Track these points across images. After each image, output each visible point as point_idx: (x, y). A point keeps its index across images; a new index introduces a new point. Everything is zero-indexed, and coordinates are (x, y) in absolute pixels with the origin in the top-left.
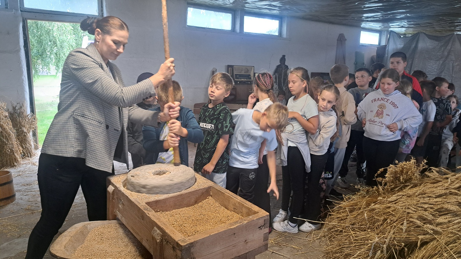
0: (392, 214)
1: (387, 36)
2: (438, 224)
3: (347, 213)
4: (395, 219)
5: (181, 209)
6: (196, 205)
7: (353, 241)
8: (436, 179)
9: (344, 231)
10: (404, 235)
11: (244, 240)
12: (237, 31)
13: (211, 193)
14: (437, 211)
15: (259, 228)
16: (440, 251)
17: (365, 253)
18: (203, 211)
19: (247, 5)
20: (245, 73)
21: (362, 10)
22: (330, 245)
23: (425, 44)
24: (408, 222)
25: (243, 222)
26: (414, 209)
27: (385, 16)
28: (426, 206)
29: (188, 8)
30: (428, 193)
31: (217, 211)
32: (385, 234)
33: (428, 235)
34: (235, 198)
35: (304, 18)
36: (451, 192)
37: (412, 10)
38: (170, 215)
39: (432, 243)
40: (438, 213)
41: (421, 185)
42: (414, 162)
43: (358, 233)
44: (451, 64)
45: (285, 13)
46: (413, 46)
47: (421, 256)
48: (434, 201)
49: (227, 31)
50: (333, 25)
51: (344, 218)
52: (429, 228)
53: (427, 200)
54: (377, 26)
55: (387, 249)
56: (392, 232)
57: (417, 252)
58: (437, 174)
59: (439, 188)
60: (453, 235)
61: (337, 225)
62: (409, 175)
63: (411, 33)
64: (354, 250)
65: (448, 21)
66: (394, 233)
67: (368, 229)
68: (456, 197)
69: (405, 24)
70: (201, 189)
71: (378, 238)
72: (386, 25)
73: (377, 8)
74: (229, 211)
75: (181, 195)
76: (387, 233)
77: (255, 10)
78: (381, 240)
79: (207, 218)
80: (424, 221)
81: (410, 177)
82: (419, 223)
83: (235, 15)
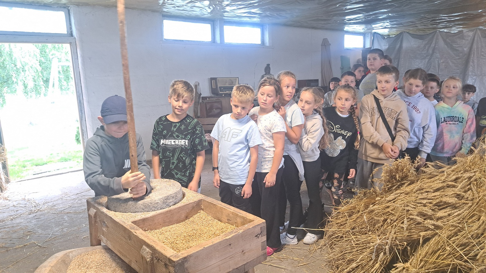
0: (392, 213)
1: (371, 38)
2: (438, 219)
3: (346, 217)
4: (395, 218)
5: (171, 226)
6: (187, 221)
7: (354, 246)
8: (433, 173)
9: (344, 236)
10: (406, 234)
11: (241, 251)
12: (217, 42)
13: (203, 207)
14: (436, 206)
15: (256, 236)
16: (442, 246)
17: (368, 257)
18: (195, 226)
19: (226, 14)
20: (229, 85)
21: (343, 12)
22: (332, 253)
23: (409, 43)
24: (409, 220)
25: (238, 232)
26: (413, 206)
27: (368, 18)
28: (425, 202)
29: (164, 21)
30: (425, 188)
31: (210, 225)
32: (386, 235)
33: (430, 231)
34: (228, 208)
35: (286, 25)
36: (448, 184)
37: (394, 9)
38: (159, 233)
39: (434, 239)
40: (437, 207)
41: (417, 181)
42: (409, 159)
43: (359, 236)
44: (437, 62)
45: (266, 20)
46: (398, 46)
47: (424, 253)
48: (432, 195)
49: (207, 42)
50: (316, 30)
51: (344, 223)
52: (430, 224)
53: (425, 195)
54: (360, 28)
55: (390, 250)
56: (393, 232)
57: (420, 249)
58: (433, 168)
59: (435, 182)
60: (454, 228)
61: (337, 232)
62: (405, 172)
63: (394, 33)
64: (357, 255)
65: (431, 18)
66: (395, 233)
67: (369, 231)
68: (453, 189)
69: (388, 24)
70: (191, 203)
71: (379, 240)
72: (369, 26)
73: (358, 9)
74: (223, 224)
75: (170, 211)
76: (388, 233)
77: (234, 19)
78: (383, 241)
79: (200, 232)
80: (424, 217)
81: (405, 175)
82: (419, 219)
83: (214, 25)
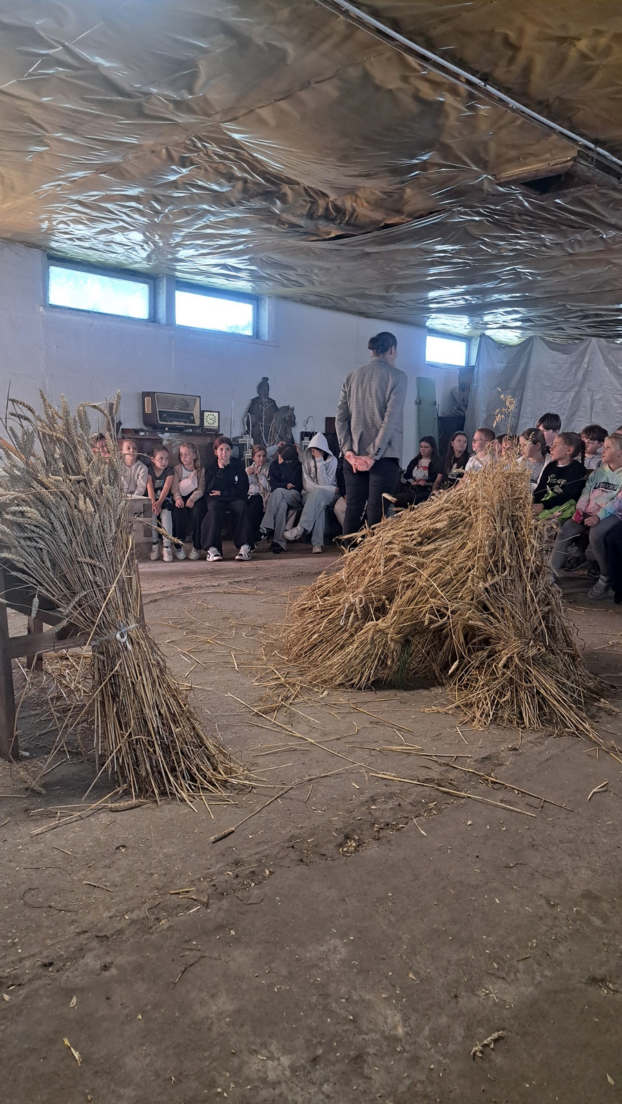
1: (480, 347)
12: (161, 321)
20: (180, 409)
23: (545, 359)
29: (51, 268)
44: (589, 398)
45: (267, 287)
46: (523, 364)
49: (140, 321)
50: (368, 319)
65: (577, 311)
77: (198, 278)
83: (155, 286)
